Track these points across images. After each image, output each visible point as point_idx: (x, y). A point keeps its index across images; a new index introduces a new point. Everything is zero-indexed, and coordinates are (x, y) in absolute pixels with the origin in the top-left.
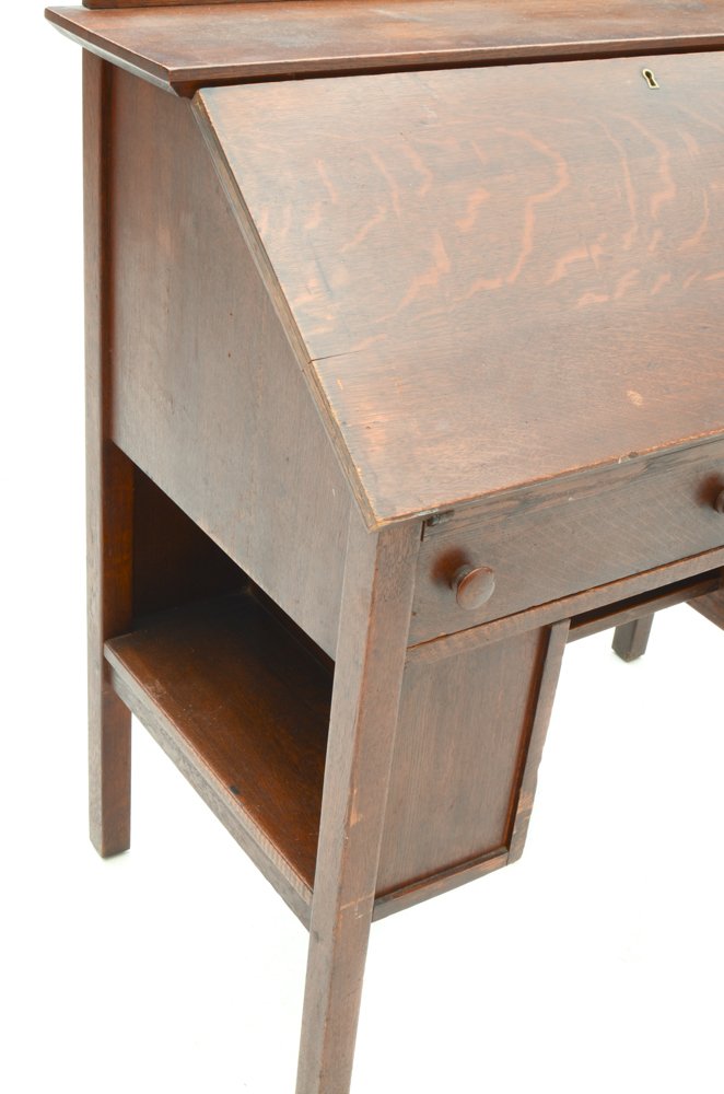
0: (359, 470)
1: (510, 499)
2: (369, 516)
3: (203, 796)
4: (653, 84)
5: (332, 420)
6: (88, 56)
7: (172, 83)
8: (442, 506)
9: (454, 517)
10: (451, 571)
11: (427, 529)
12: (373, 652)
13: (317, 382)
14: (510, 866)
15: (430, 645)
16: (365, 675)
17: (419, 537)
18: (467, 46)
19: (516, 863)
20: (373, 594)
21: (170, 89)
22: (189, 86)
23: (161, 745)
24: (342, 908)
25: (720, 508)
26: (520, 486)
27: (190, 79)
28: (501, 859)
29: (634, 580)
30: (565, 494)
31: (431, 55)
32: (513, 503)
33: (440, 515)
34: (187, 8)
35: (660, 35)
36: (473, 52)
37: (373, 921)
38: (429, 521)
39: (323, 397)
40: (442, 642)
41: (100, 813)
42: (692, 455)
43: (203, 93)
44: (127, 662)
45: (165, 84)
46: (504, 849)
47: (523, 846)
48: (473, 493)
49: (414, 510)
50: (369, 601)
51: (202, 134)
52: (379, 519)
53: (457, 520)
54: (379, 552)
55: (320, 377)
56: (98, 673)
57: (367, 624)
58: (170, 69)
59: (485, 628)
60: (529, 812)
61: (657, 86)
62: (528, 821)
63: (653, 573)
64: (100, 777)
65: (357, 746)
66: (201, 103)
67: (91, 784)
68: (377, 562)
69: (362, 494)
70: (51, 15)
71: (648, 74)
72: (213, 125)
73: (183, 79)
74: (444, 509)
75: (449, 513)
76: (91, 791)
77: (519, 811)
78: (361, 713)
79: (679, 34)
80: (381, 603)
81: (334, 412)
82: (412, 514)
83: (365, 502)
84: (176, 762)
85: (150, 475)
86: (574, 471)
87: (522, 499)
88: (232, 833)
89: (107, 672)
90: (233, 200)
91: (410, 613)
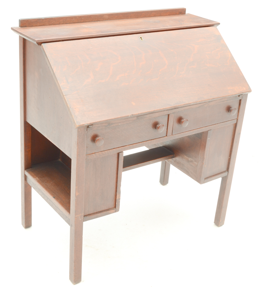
0: (73, 116)
1: (106, 123)
2: (75, 125)
3: (47, 202)
4: (142, 40)
5: (68, 107)
6: (20, 37)
7: (37, 43)
8: (90, 123)
9: (93, 126)
10: (94, 138)
11: (88, 128)
12: (78, 155)
13: (65, 100)
14: (116, 213)
15: (91, 155)
16: (77, 160)
17: (86, 130)
18: (99, 33)
19: (118, 212)
20: (77, 142)
21: (36, 44)
22: (40, 43)
23: (38, 192)
24: (76, 216)
25: (157, 129)
26: (107, 120)
27: (40, 42)
28: (114, 210)
29: (138, 144)
30: (118, 123)
31: (91, 35)
32: (106, 124)
33: (90, 125)
34: (41, 26)
35: (144, 29)
36: (100, 35)
37: (84, 221)
38: (88, 127)
39: (66, 102)
40: (94, 154)
41: (24, 216)
42: (148, 116)
43: (43, 44)
44: (30, 174)
45: (35, 43)
46: (115, 208)
47: (119, 208)
48: (97, 121)
49: (84, 124)
50: (77, 143)
51: (43, 53)
52: (77, 125)
53: (94, 127)
54: (78, 133)
55: (66, 99)
56: (24, 178)
57: (77, 148)
58: (36, 40)
59: (103, 152)
60: (120, 199)
61: (143, 40)
62: (119, 201)
63: (142, 143)
64: (24, 206)
65: (76, 176)
66: (42, 46)
67: (22, 208)
68: (78, 135)
69: (74, 121)
70: (12, 29)
71: (141, 38)
72: (45, 51)
73: (39, 42)
74: (91, 124)
75: (92, 125)
76: (22, 211)
77: (117, 198)
78: (77, 168)
79: (149, 28)
80: (79, 144)
81: (68, 105)
82: (84, 125)
83: (74, 122)
84: (41, 196)
85: (34, 127)
86: (119, 118)
87: (108, 123)
88: (54, 209)
89: (26, 178)
90: (49, 65)
91: (86, 147)
